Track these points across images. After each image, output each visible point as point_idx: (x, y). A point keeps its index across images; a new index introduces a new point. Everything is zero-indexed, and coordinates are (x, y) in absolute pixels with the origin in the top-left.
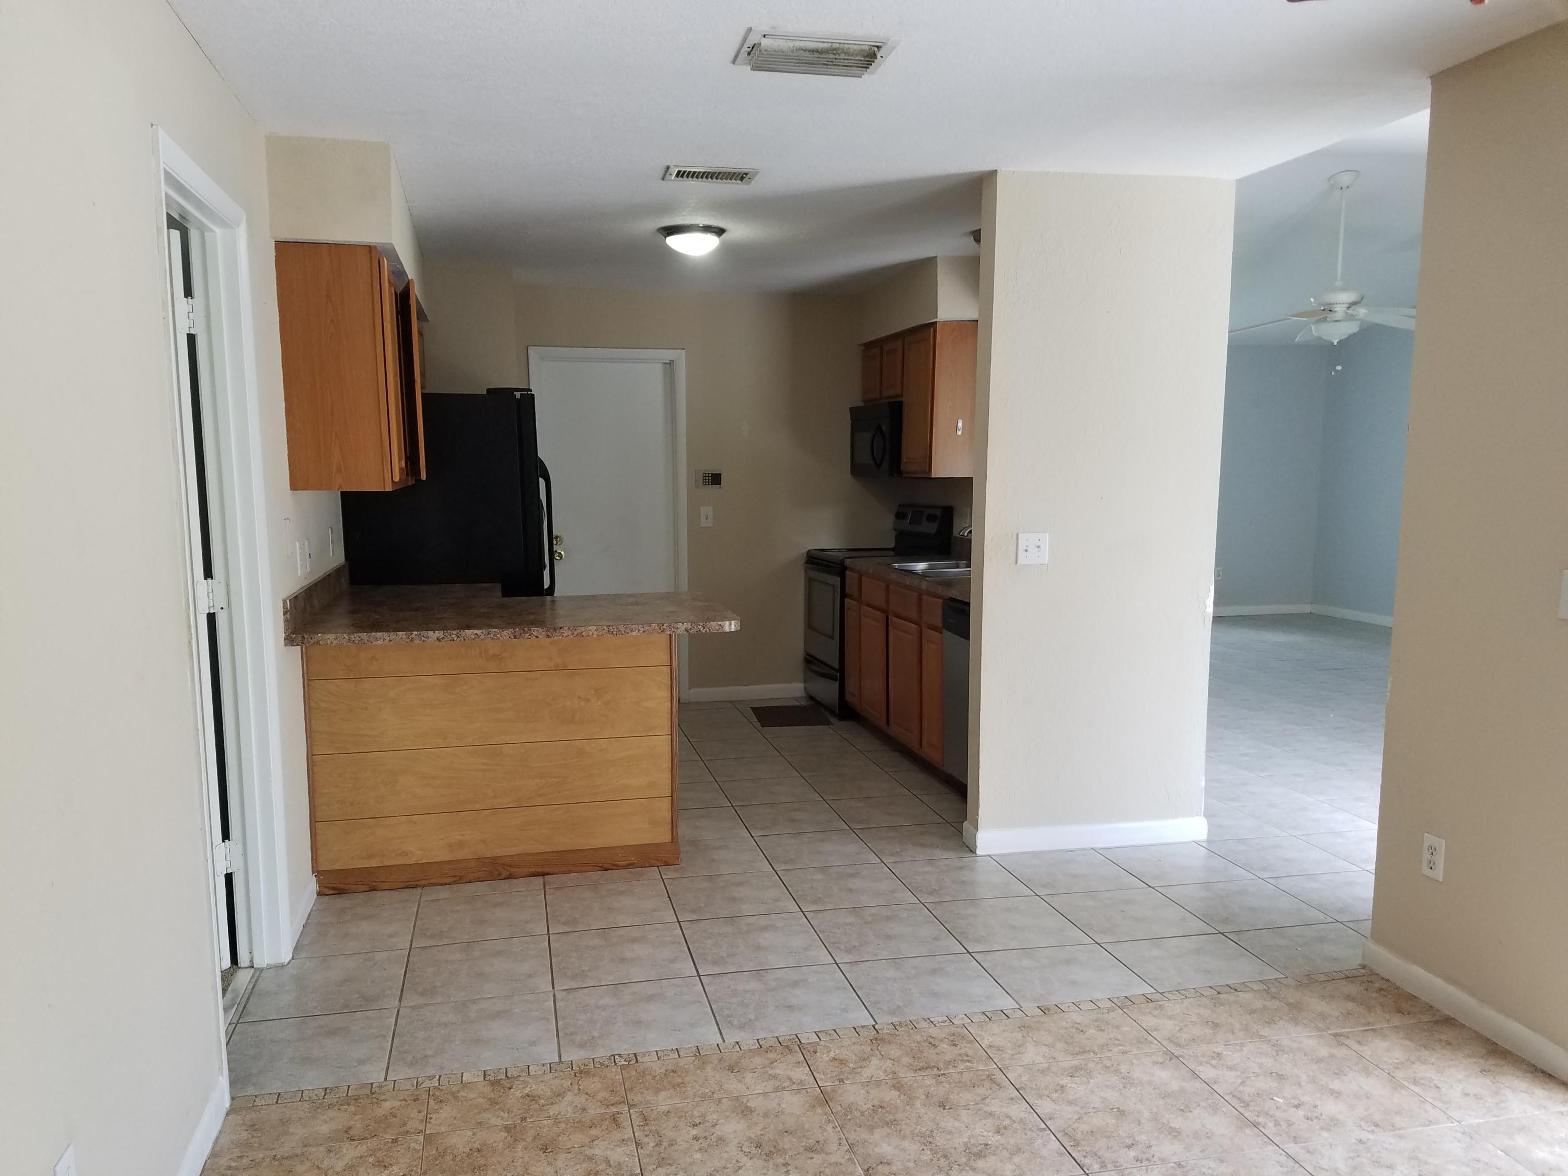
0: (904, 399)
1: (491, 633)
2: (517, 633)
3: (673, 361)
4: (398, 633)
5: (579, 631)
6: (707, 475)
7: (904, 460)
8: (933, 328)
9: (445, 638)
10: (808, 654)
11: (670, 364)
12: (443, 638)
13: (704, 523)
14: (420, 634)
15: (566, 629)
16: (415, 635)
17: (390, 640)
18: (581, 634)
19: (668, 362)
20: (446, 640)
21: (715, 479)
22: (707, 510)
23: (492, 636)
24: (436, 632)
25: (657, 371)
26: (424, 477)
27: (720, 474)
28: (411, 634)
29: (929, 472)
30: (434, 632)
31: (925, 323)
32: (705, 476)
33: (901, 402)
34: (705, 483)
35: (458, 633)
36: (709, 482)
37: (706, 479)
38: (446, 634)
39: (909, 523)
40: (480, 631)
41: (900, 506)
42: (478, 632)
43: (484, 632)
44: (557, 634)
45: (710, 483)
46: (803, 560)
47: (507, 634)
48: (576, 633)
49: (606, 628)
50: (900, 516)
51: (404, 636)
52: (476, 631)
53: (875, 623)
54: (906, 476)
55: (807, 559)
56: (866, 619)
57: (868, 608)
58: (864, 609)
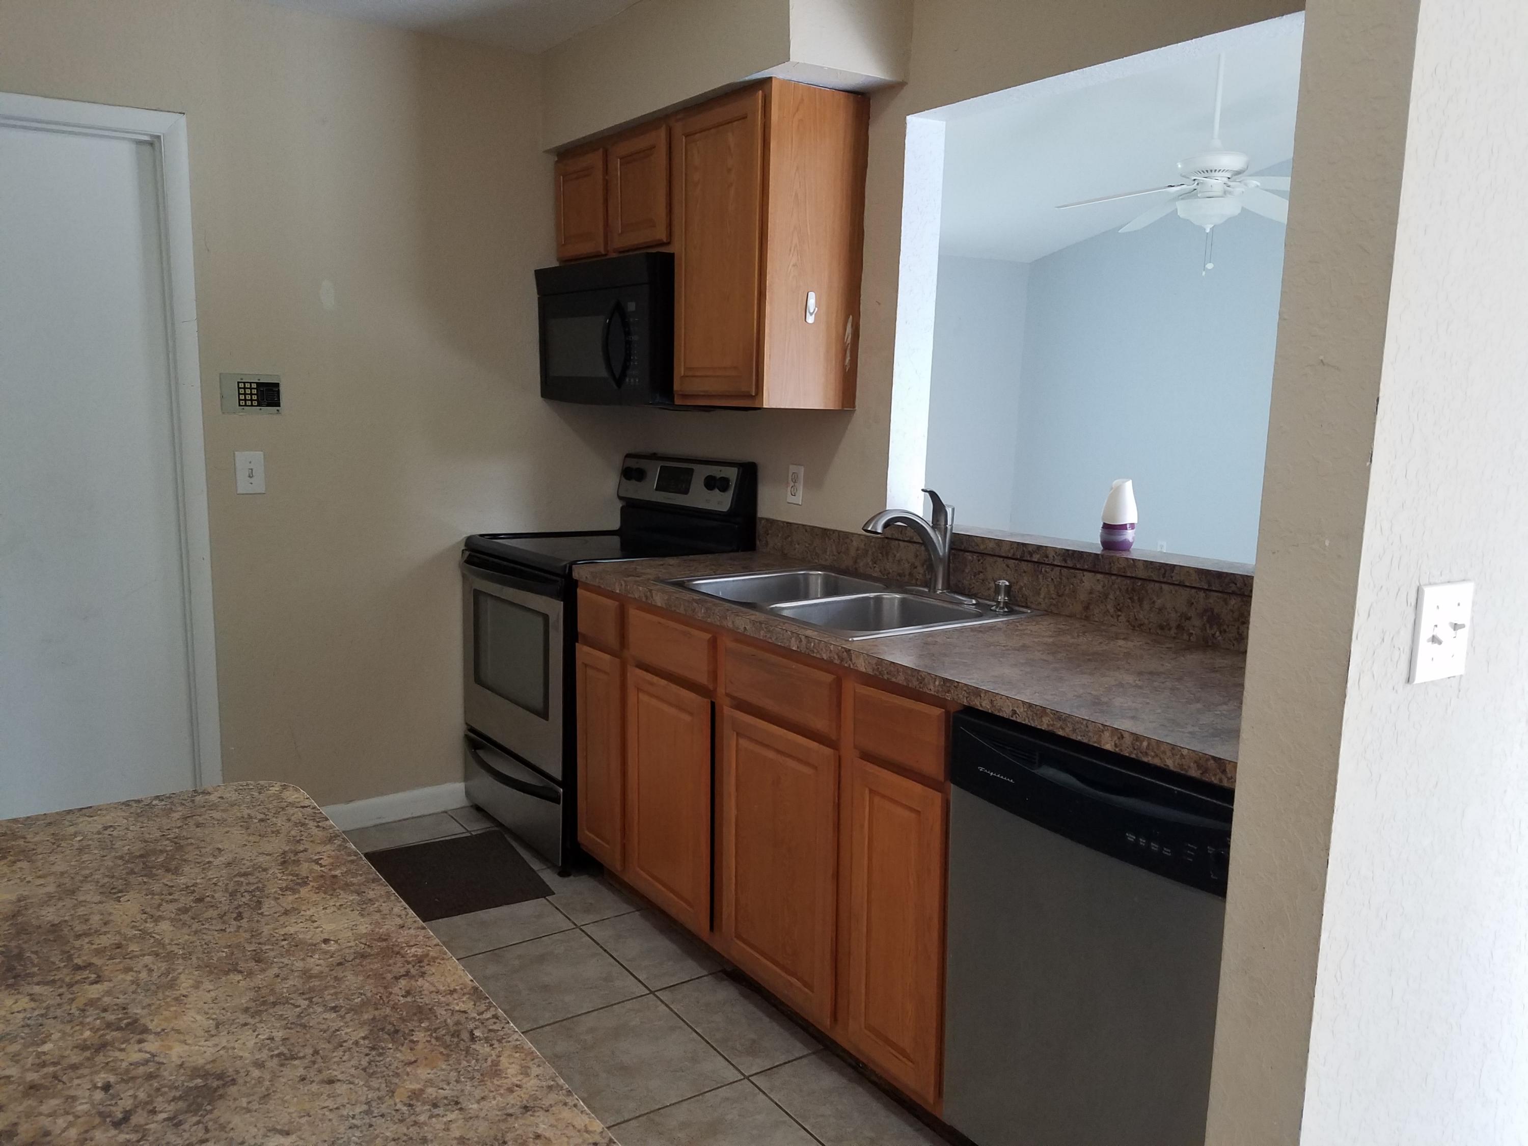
0: (676, 248)
3: (158, 137)
6: (248, 385)
7: (680, 370)
8: (763, 92)
10: (472, 730)
11: (152, 143)
13: (243, 486)
19: (146, 138)
21: (267, 395)
22: (250, 460)
25: (123, 156)
27: (277, 385)
29: (757, 394)
31: (747, 78)
32: (243, 387)
33: (671, 256)
34: (243, 402)
36: (251, 400)
37: (245, 394)
39: (656, 489)
41: (628, 456)
45: (255, 403)
46: (457, 557)
50: (631, 473)
53: (673, 711)
54: (678, 401)
55: (470, 555)
56: (643, 697)
57: (649, 677)
58: (635, 675)
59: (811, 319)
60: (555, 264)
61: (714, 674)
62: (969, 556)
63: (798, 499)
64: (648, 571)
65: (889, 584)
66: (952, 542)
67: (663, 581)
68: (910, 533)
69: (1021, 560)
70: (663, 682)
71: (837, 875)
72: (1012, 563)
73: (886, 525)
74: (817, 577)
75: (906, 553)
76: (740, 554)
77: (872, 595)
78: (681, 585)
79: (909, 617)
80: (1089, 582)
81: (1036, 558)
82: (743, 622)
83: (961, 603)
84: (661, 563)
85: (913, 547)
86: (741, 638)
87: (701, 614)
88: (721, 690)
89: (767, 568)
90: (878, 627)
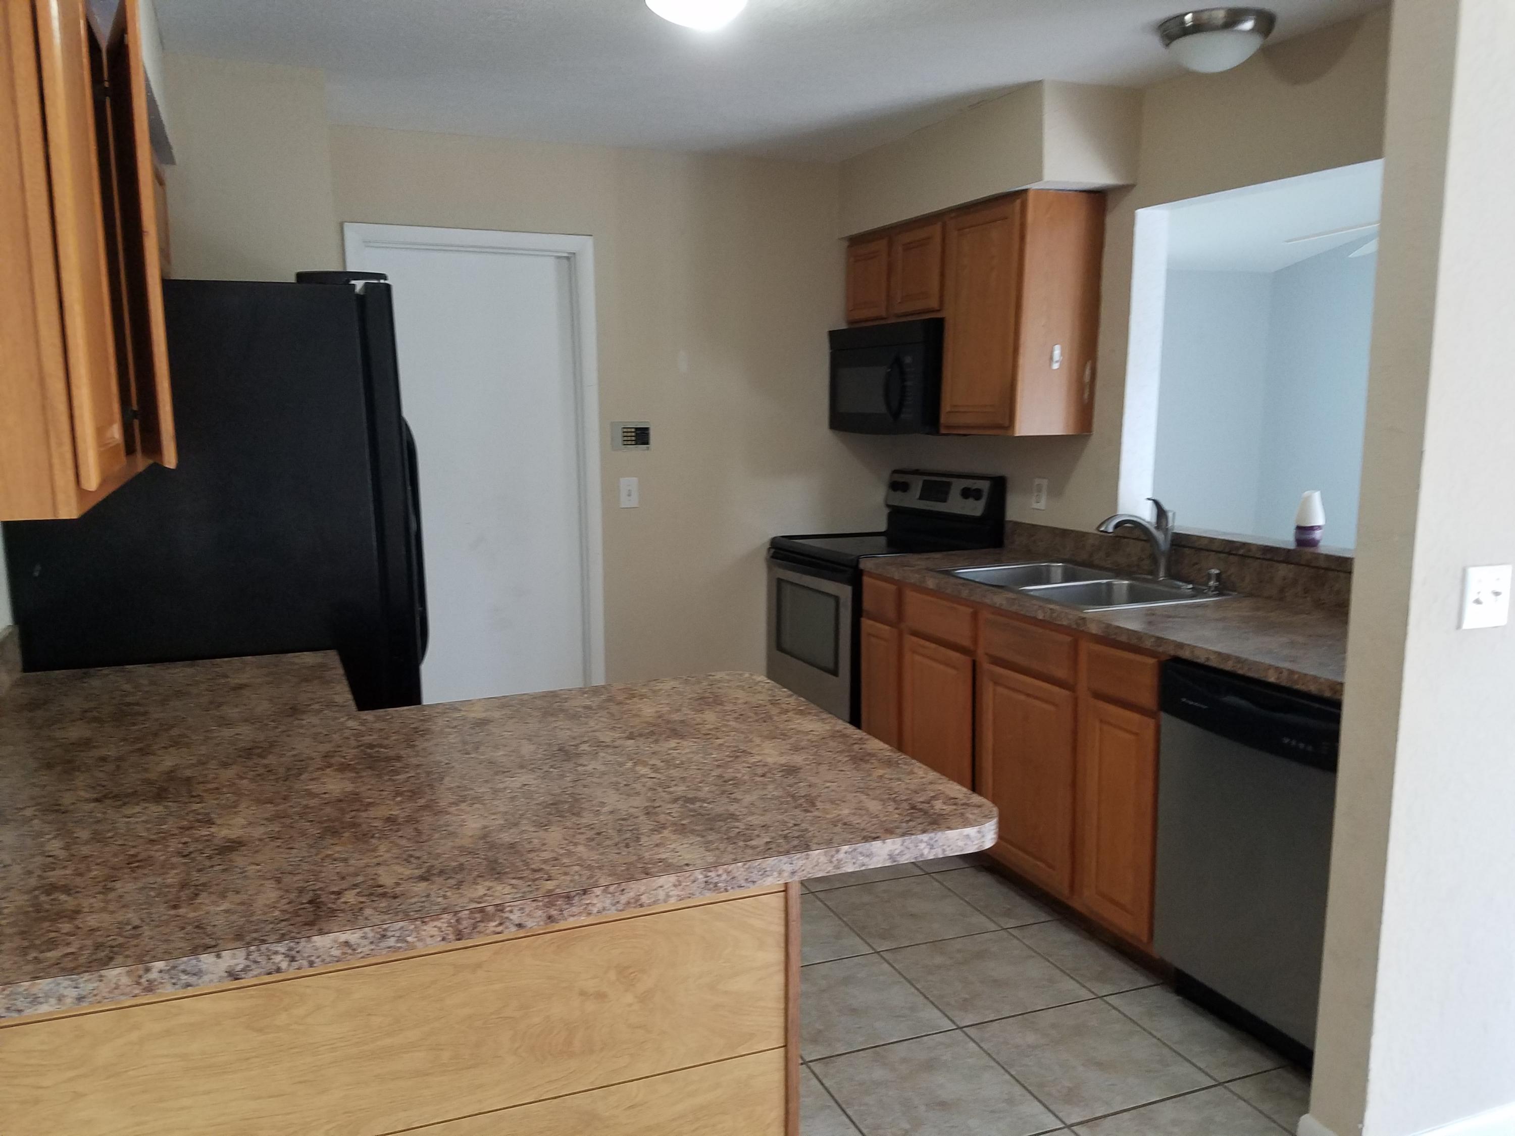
0: (947, 314)
1: (390, 934)
2: (465, 923)
3: (574, 254)
4: (103, 972)
5: (632, 894)
6: (629, 430)
7: (946, 406)
8: (1021, 200)
9: (253, 966)
11: (570, 259)
12: (246, 969)
13: (628, 501)
14: (174, 968)
15: (598, 891)
16: (161, 972)
17: (80, 999)
18: (637, 902)
19: (565, 254)
20: (255, 973)
21: (641, 436)
22: (629, 483)
23: (391, 942)
24: (224, 953)
25: (547, 269)
26: (170, 459)
27: (648, 428)
28: (148, 970)
29: (1010, 425)
30: (218, 956)
32: (626, 431)
33: (942, 320)
34: (626, 443)
35: (291, 949)
36: (631, 440)
37: (627, 437)
38: (255, 956)
39: (919, 499)
40: (359, 934)
41: (895, 472)
42: (353, 937)
43: (371, 935)
44: (575, 910)
45: (633, 443)
46: (764, 553)
47: (435, 932)
48: (624, 899)
49: (700, 876)
50: (897, 486)
51: (125, 980)
52: (343, 937)
53: (942, 667)
54: (943, 431)
55: (774, 552)
56: (917, 658)
57: (922, 642)
58: (910, 641)
59: (1056, 366)
60: (843, 326)
61: (975, 640)
62: (1187, 551)
63: (1042, 505)
64: (919, 563)
65: (1119, 573)
66: (1172, 541)
67: (932, 570)
68: (1137, 533)
69: (1229, 553)
70: (933, 646)
71: (1074, 785)
72: (1222, 555)
73: (1117, 526)
74: (1057, 568)
75: (1134, 549)
76: (992, 550)
77: (1105, 581)
78: (947, 573)
79: (1134, 596)
80: (1283, 571)
81: (1241, 552)
82: (999, 599)
83: (1179, 588)
84: (928, 557)
85: (1140, 544)
86: (998, 611)
87: (965, 593)
88: (980, 652)
89: (1015, 560)
90: (1109, 603)
